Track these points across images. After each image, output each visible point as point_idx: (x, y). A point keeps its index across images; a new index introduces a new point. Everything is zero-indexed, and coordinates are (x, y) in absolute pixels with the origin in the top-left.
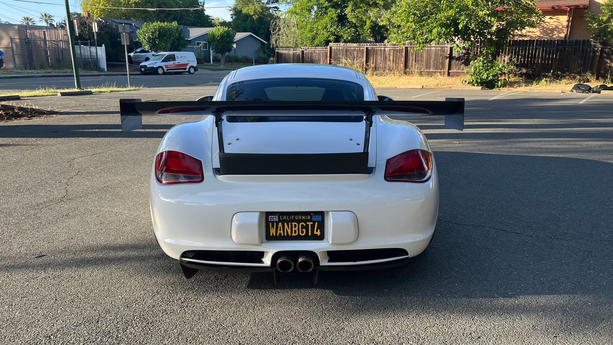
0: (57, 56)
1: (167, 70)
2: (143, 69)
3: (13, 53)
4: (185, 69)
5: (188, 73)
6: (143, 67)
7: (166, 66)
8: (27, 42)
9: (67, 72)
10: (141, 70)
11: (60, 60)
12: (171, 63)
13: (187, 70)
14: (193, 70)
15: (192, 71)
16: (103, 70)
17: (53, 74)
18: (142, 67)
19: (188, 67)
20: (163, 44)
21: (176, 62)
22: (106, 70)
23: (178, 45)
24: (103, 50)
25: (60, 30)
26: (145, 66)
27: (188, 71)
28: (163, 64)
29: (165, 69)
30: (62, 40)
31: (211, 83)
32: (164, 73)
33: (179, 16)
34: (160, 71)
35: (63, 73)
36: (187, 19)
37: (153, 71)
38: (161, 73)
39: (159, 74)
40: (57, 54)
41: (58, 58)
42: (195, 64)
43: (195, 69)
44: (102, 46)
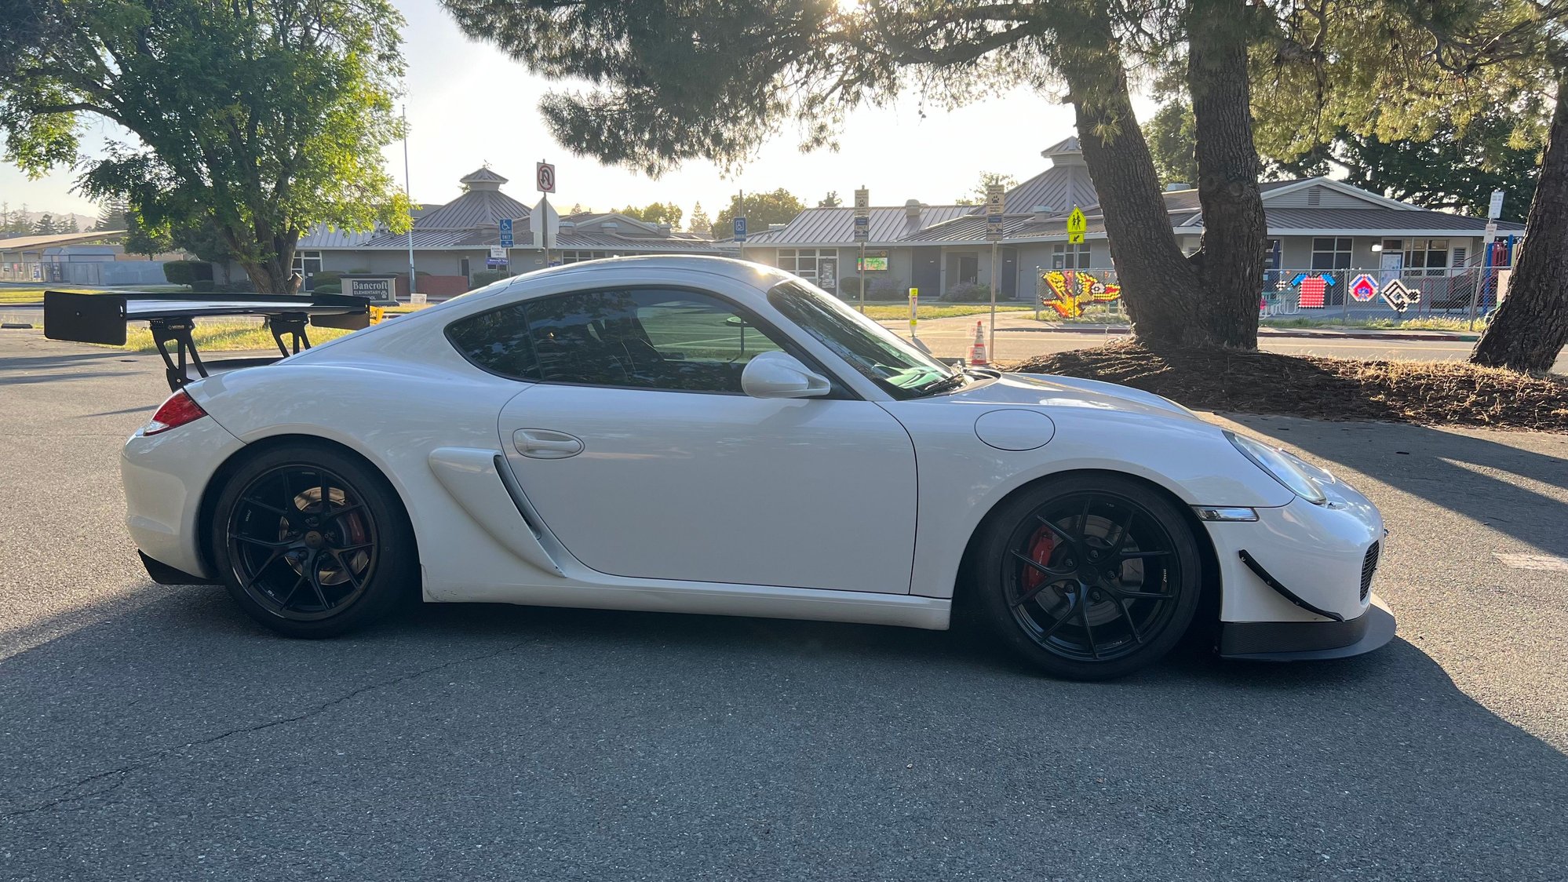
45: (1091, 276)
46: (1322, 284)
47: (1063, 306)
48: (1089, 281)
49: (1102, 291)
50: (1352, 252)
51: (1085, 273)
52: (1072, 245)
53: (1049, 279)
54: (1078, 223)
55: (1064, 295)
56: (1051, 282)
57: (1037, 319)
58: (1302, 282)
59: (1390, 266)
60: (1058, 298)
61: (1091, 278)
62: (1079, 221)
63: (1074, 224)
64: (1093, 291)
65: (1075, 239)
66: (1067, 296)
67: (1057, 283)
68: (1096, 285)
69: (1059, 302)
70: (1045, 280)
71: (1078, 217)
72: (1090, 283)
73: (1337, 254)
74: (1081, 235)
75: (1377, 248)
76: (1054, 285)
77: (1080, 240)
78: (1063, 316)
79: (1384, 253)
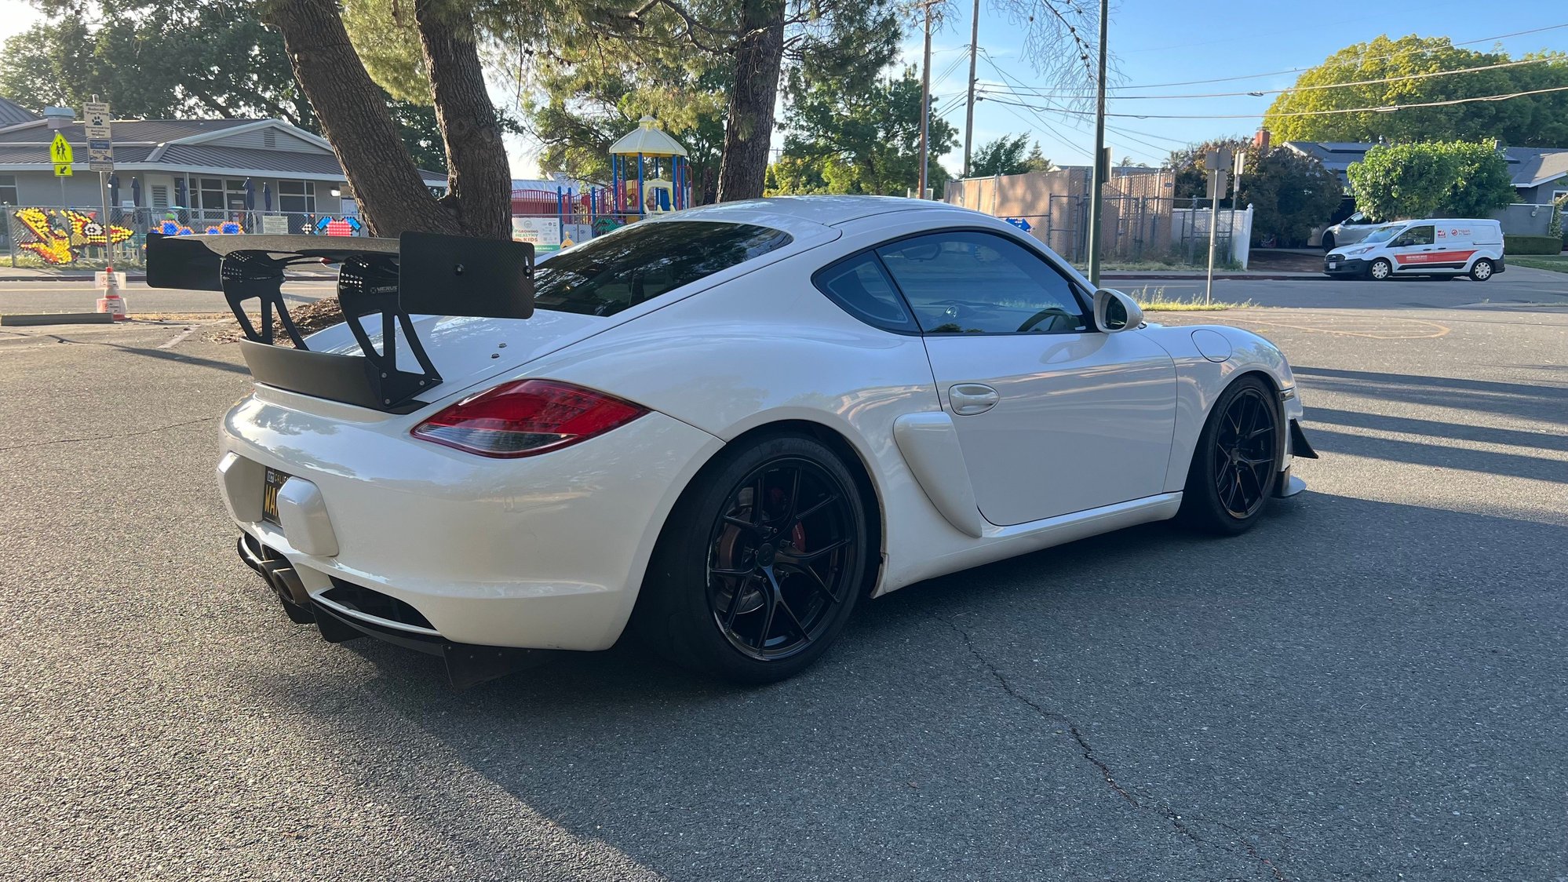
0: (1138, 231)
1: (1401, 268)
2: (1333, 265)
3: (1050, 226)
4: (1461, 266)
5: (1468, 278)
6: (1334, 259)
7: (1401, 258)
8: (1081, 204)
9: (1149, 270)
10: (1327, 268)
11: (1142, 241)
12: (1416, 250)
13: (1467, 269)
14: (1487, 269)
15: (1483, 270)
16: (1237, 266)
17: (1118, 272)
18: (1331, 259)
19: (1471, 261)
20: (1415, 198)
21: (1434, 248)
22: (1245, 265)
23: (1478, 203)
24: (1247, 217)
25: (1158, 174)
26: (1340, 257)
27: (1469, 271)
28: (1390, 254)
29: (1396, 265)
30: (1158, 198)
31: (1486, 303)
32: (1391, 277)
33: (1528, 120)
34: (1380, 270)
35: (1139, 270)
36: (1554, 129)
37: (1361, 271)
38: (1380, 277)
39: (1374, 279)
40: (1139, 228)
41: (1137, 239)
42: (1496, 255)
43: (1495, 266)
44: (1245, 208)
45: (81, 215)
46: (348, 228)
47: (49, 250)
48: (80, 220)
49: (99, 232)
50: (314, 196)
51: (74, 211)
52: (59, 177)
53: (25, 218)
54: (63, 153)
55: (48, 237)
56: (28, 221)
57: (14, 266)
58: (328, 226)
59: (349, 211)
60: (40, 240)
61: (82, 218)
62: (64, 150)
63: (58, 153)
64: (87, 232)
65: (62, 171)
66: (53, 238)
67: (36, 222)
68: (89, 225)
69: (42, 246)
70: (19, 219)
71: (62, 144)
72: (81, 223)
73: (304, 197)
74: (68, 166)
75: (335, 193)
76: (32, 225)
77: (68, 172)
78: (49, 262)
79: (343, 198)
